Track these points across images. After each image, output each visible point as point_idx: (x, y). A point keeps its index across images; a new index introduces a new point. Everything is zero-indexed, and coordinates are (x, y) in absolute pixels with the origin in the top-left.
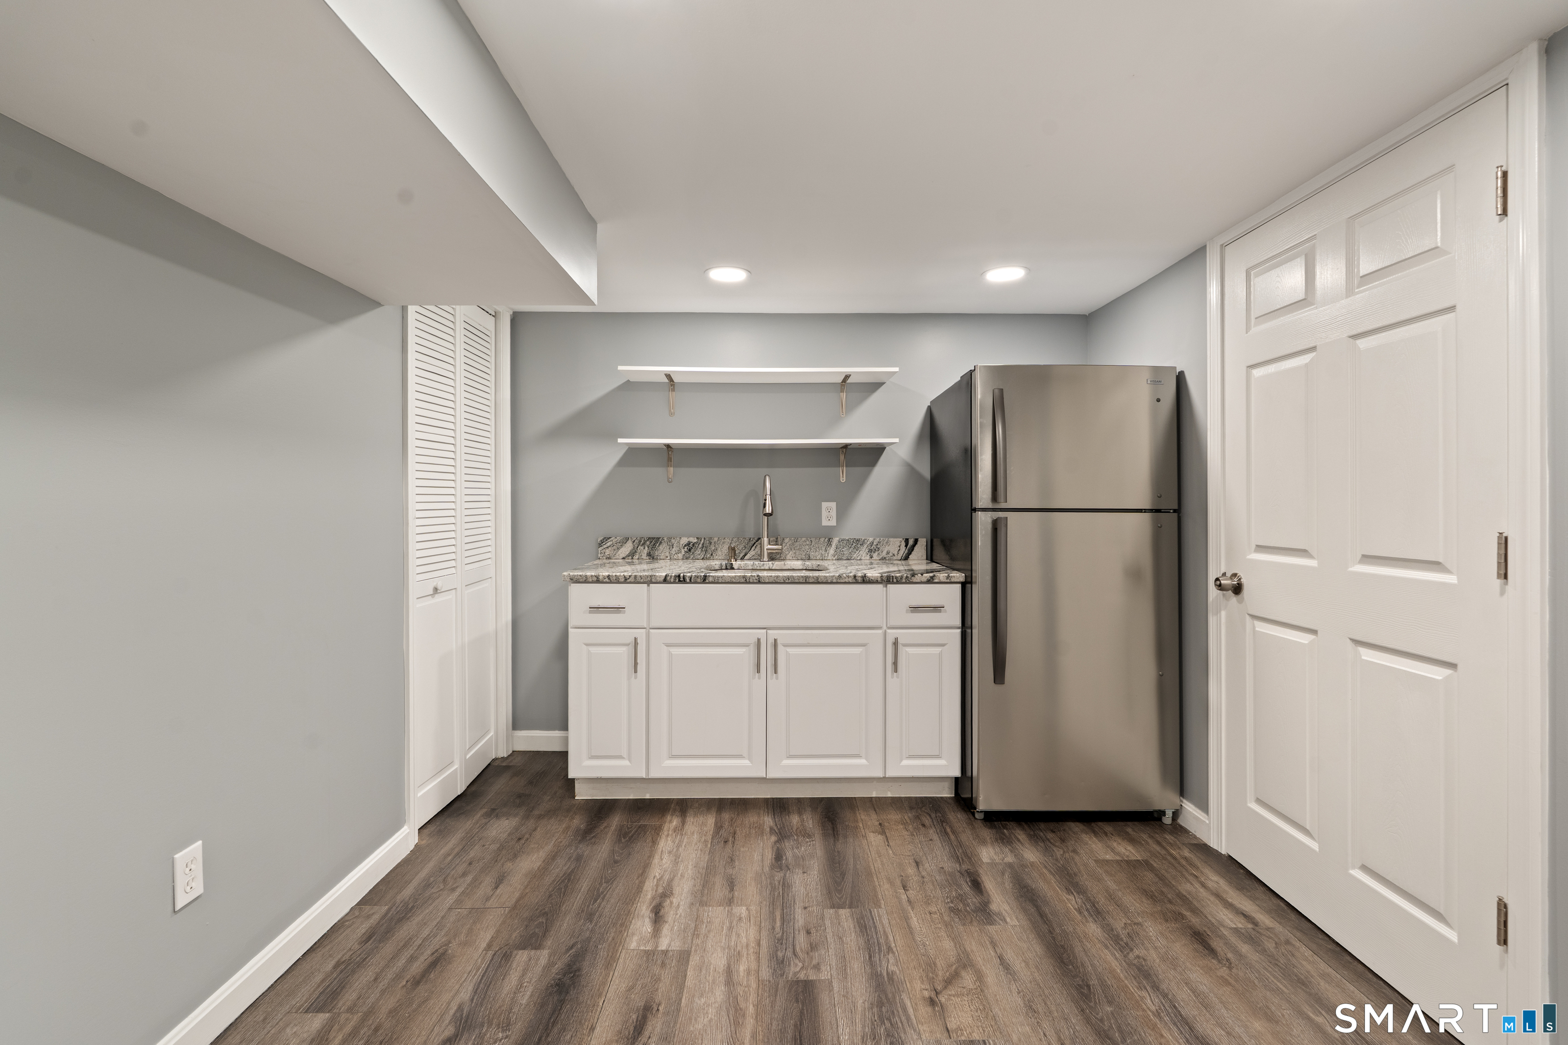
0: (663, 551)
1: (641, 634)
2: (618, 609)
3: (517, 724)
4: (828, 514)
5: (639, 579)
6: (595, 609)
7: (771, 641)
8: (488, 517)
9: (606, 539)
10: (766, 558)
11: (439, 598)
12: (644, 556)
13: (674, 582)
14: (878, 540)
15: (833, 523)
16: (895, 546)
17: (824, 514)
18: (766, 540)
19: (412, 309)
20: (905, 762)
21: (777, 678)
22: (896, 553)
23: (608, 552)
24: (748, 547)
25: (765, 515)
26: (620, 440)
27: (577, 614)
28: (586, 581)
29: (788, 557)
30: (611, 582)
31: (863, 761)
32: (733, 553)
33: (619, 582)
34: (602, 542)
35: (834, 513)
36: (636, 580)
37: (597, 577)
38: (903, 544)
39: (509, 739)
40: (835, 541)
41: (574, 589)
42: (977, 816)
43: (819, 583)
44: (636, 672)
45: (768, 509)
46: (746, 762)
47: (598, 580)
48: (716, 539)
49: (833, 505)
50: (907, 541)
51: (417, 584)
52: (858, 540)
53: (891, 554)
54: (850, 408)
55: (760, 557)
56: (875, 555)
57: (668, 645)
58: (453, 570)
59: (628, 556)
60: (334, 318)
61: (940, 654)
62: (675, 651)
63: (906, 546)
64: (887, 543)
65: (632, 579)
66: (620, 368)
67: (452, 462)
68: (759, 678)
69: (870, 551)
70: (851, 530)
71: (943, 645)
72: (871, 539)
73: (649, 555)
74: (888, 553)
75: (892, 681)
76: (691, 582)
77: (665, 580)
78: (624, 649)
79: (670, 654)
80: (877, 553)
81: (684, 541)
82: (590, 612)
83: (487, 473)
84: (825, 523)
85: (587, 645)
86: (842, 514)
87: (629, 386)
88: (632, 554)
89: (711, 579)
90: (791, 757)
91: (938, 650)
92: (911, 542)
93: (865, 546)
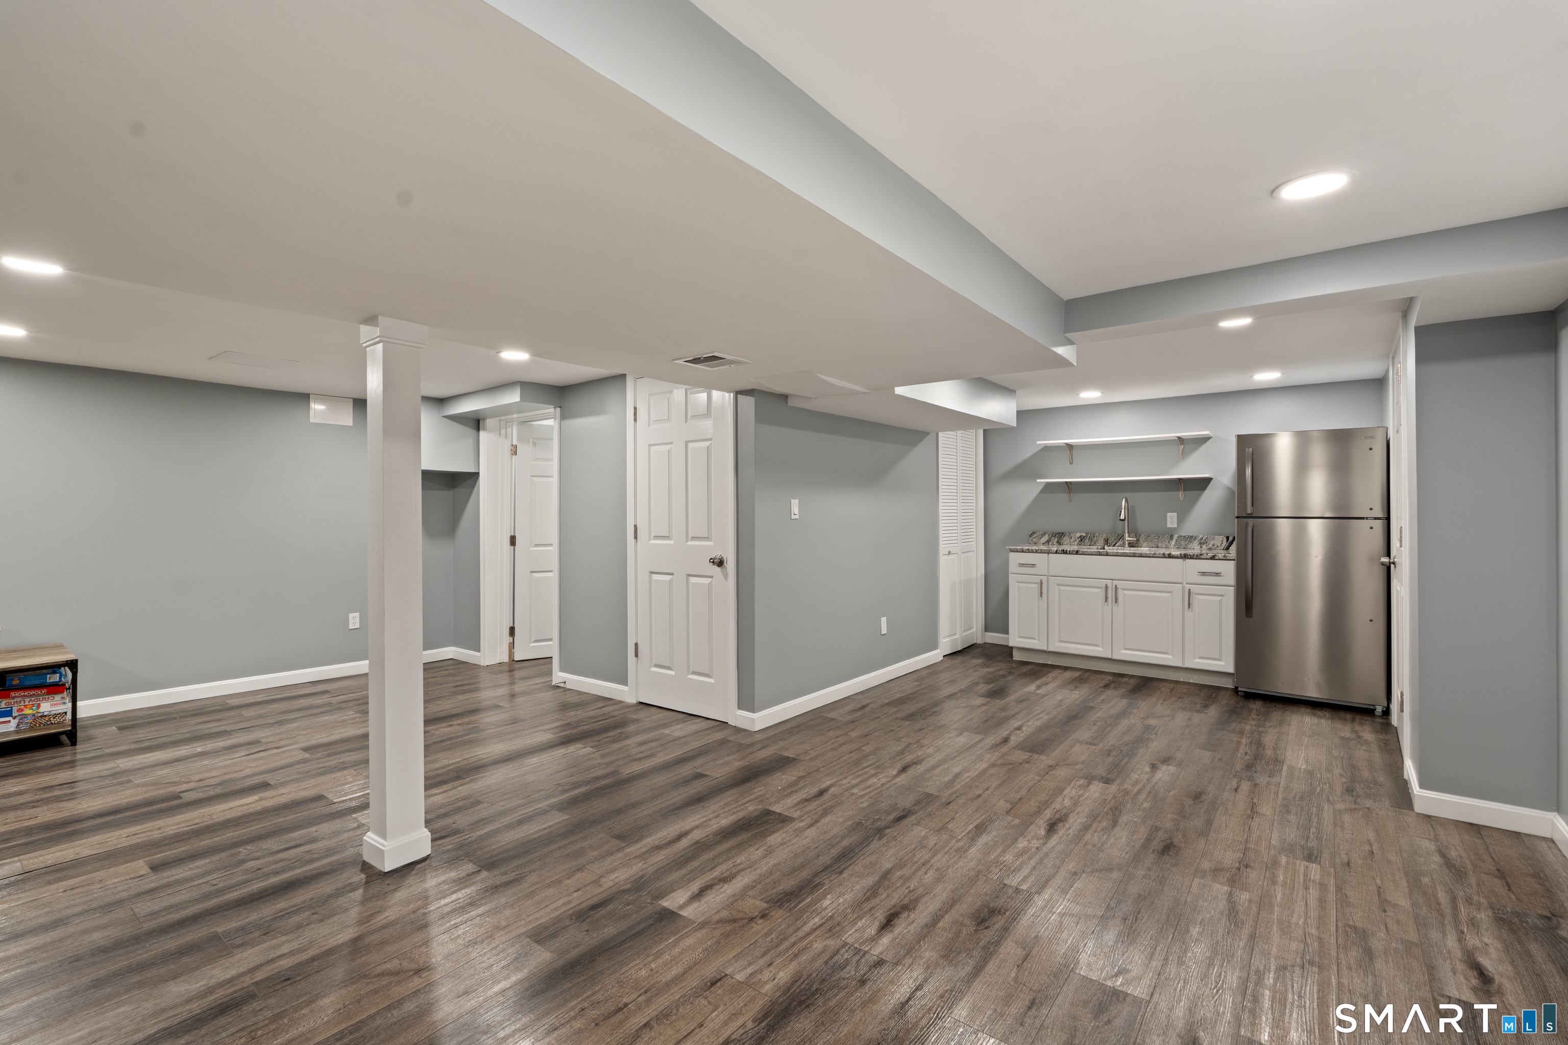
0: (1066, 539)
1: (1044, 579)
2: (1033, 565)
3: (987, 629)
4: (1172, 520)
5: (1043, 551)
6: (1022, 565)
7: (1114, 586)
8: (972, 520)
9: (1034, 533)
10: (1127, 546)
11: (951, 557)
12: (1055, 543)
13: (1061, 553)
14: (1206, 536)
15: (1175, 525)
16: (1220, 541)
17: (1169, 520)
18: (1127, 535)
19: (940, 434)
20: (1197, 660)
21: (1118, 606)
22: (1219, 545)
23: (1035, 540)
24: (1117, 539)
25: (1121, 520)
26: (1038, 481)
27: (1013, 567)
28: (1017, 551)
29: (1143, 545)
30: (1029, 552)
31: (1170, 657)
32: (1106, 542)
33: (1033, 552)
34: (1031, 534)
35: (1175, 520)
36: (1042, 552)
37: (1022, 549)
38: (1225, 540)
39: (983, 636)
40: (1176, 537)
41: (1012, 555)
42: (1239, 693)
43: (1142, 557)
44: (1041, 596)
45: (1122, 517)
46: (1101, 649)
47: (1023, 551)
48: (1097, 534)
49: (1175, 514)
50: (1228, 538)
51: (943, 548)
52: (1192, 537)
53: (1216, 546)
54: (1184, 455)
55: (1123, 546)
56: (1204, 546)
57: (1058, 585)
58: (956, 545)
59: (1046, 542)
60: (915, 444)
61: (1220, 601)
62: (1062, 588)
63: (1227, 541)
64: (1213, 539)
65: (1039, 551)
66: (1038, 442)
67: (956, 501)
68: (1108, 605)
69: (1201, 543)
70: (1187, 530)
71: (1223, 596)
72: (1201, 536)
73: (1058, 542)
74: (1213, 545)
75: (1188, 614)
76: (1070, 554)
77: (1056, 552)
78: (1035, 586)
79: (1059, 590)
80: (1205, 545)
81: (1078, 535)
82: (1019, 566)
83: (972, 498)
84: (1169, 525)
85: (1018, 582)
86: (1181, 520)
87: (1046, 449)
88: (1048, 542)
89: (1080, 552)
90: (1126, 649)
91: (1219, 598)
92: (1231, 539)
93: (1197, 540)
